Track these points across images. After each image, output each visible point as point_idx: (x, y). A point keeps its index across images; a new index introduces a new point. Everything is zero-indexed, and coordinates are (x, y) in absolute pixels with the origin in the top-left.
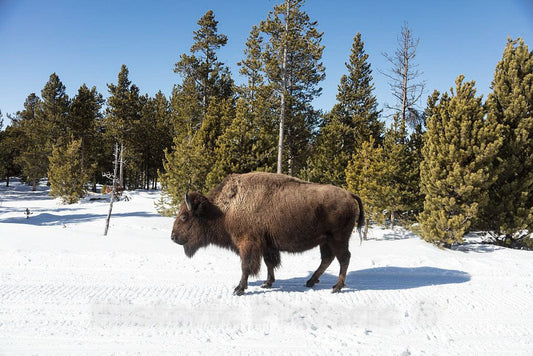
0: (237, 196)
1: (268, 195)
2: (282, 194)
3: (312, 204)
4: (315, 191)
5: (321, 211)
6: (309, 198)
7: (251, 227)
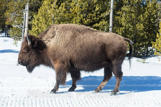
0: (55, 37)
1: (73, 37)
2: (82, 37)
3: (99, 43)
4: (102, 36)
5: (104, 47)
6: (98, 39)
7: (62, 56)
